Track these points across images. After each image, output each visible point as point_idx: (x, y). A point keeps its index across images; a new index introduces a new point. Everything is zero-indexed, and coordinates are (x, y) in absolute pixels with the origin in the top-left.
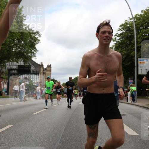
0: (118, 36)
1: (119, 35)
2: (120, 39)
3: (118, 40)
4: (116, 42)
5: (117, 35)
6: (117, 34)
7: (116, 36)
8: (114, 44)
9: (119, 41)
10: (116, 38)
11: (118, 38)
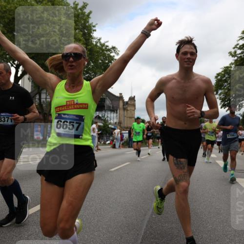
0: (240, 48)
1: (240, 46)
2: (242, 53)
3: (240, 54)
4: (236, 58)
5: (238, 46)
6: (238, 44)
7: (236, 49)
8: (233, 61)
9: (241, 56)
10: (235, 52)
11: (239, 52)
